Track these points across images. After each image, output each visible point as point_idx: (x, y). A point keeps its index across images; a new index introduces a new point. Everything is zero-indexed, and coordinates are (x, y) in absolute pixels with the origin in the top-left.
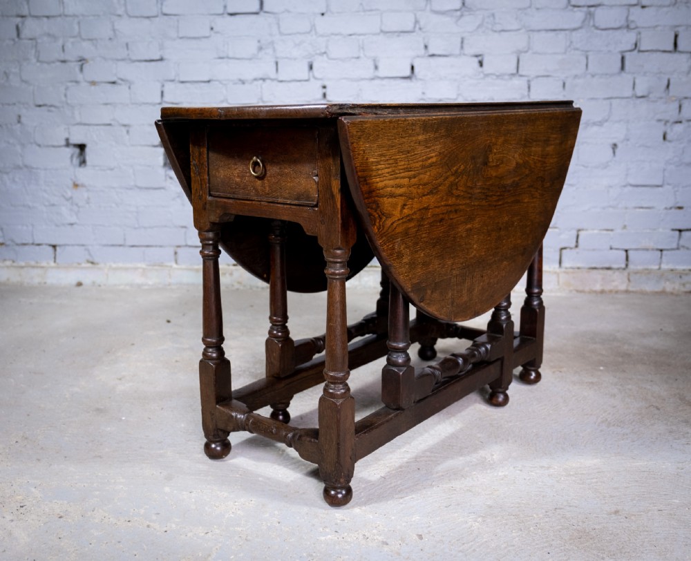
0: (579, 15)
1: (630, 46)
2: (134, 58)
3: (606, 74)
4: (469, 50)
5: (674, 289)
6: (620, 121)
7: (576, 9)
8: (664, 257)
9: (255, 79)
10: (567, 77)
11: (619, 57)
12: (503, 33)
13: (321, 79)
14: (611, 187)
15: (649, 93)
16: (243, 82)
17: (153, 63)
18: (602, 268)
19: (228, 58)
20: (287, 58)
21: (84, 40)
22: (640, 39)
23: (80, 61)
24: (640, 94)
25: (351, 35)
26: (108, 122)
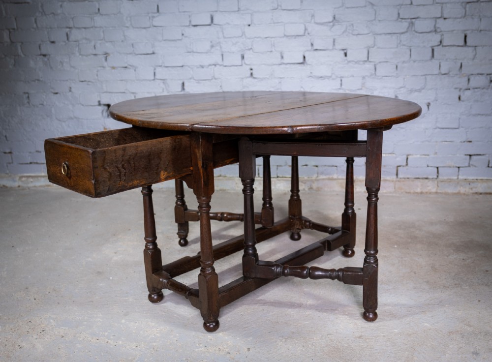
0: (405, 24)
1: (437, 43)
2: (137, 53)
3: (423, 60)
4: (338, 46)
5: (465, 191)
6: (431, 89)
7: (403, 20)
8: (460, 172)
9: (210, 65)
10: (398, 63)
11: (430, 50)
12: (358, 36)
13: (249, 65)
14: (427, 129)
15: (449, 72)
16: (202, 67)
17: (148, 56)
18: (423, 178)
19: (193, 52)
20: (228, 52)
21: (107, 42)
22: (443, 38)
23: (105, 54)
24: (443, 72)
25: (266, 38)
26: (123, 91)
